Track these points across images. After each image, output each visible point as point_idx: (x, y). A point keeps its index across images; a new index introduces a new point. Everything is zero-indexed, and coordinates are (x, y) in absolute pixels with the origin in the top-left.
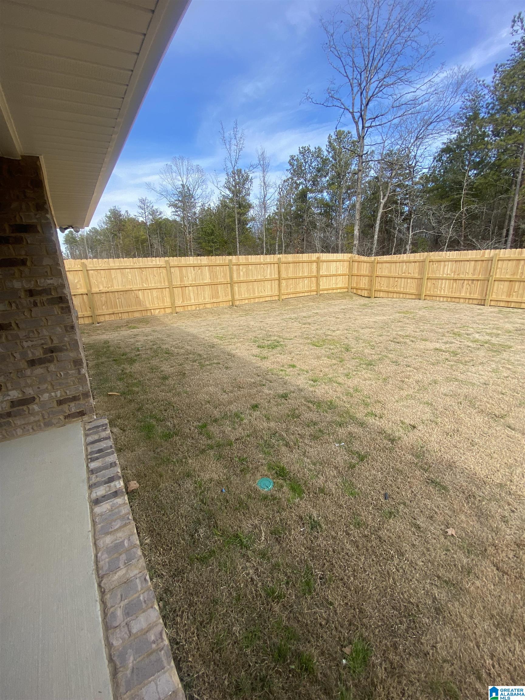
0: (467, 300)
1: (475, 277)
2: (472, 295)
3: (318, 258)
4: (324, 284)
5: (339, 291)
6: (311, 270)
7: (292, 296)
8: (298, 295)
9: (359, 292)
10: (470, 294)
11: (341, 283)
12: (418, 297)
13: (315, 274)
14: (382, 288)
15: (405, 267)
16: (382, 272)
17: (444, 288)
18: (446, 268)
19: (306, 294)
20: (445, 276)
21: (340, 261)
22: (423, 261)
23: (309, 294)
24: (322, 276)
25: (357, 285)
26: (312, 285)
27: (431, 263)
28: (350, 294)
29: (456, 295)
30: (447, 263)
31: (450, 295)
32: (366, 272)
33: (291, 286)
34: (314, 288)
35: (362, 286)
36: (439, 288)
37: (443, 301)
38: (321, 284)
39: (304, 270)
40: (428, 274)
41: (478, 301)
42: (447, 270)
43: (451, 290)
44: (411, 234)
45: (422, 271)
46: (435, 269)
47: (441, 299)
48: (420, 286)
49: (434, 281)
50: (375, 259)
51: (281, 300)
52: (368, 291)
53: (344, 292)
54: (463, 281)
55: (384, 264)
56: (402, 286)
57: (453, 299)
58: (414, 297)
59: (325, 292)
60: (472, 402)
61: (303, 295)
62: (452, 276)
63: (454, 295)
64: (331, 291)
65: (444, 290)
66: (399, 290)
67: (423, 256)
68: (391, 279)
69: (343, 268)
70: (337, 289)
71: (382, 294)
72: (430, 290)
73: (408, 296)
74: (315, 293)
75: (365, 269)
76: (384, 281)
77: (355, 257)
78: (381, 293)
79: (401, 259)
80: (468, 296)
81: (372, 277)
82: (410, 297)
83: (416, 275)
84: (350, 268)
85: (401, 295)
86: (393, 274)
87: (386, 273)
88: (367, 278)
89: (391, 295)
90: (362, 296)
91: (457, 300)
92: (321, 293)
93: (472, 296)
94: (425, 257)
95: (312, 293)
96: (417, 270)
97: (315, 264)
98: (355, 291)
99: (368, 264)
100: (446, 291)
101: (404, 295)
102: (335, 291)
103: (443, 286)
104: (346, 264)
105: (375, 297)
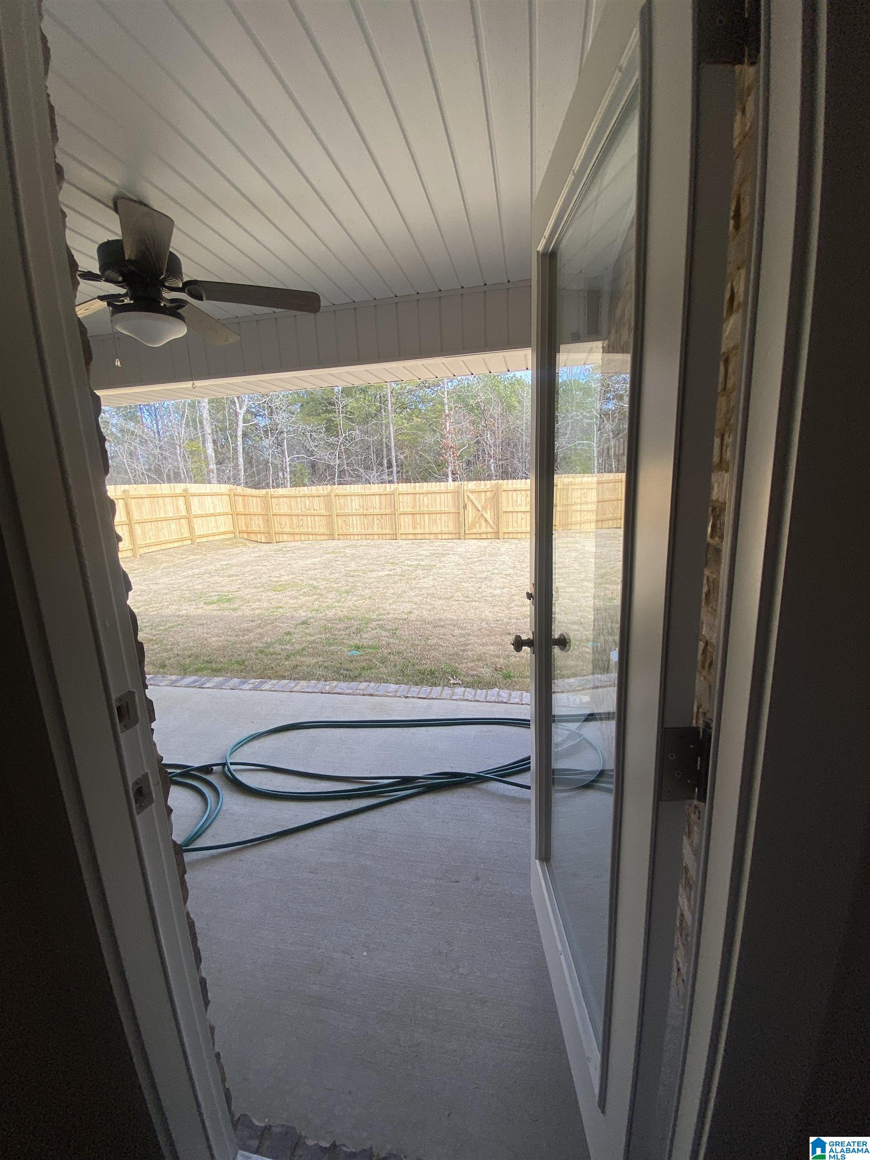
0: (381, 536)
1: (383, 511)
2: (384, 530)
3: (185, 490)
4: (200, 527)
5: (222, 537)
6: (177, 509)
7: (153, 549)
8: (163, 547)
9: (253, 537)
10: (382, 529)
11: (224, 524)
12: (331, 537)
13: (184, 513)
14: (284, 530)
15: (308, 503)
16: (280, 509)
17: (356, 525)
18: (354, 502)
19: (176, 544)
20: (354, 511)
21: (216, 494)
22: (329, 495)
23: (180, 544)
24: (196, 516)
25: (247, 527)
26: (183, 531)
27: (337, 498)
28: (241, 540)
29: (370, 532)
30: (353, 498)
31: (363, 532)
32: (257, 509)
33: (151, 534)
34: (186, 534)
35: (255, 528)
36: (351, 526)
37: (358, 540)
38: (196, 527)
39: (168, 509)
40: (336, 510)
41: (390, 536)
42: (355, 505)
43: (363, 527)
44: (288, 459)
45: (329, 507)
46: (342, 503)
47: (356, 537)
48: (330, 524)
49: (344, 518)
50: (267, 492)
51: (138, 556)
52: (266, 535)
53: (231, 539)
54: (372, 516)
55: (281, 499)
56: (310, 525)
57: (368, 536)
58: (326, 537)
59: (204, 540)
60: (433, 595)
61: (172, 545)
62: (362, 511)
63: (367, 532)
64: (211, 538)
65: (357, 527)
66: (306, 530)
67: (327, 489)
68: (293, 517)
69: (222, 505)
70: (219, 534)
71: (285, 537)
72: (342, 528)
73: (318, 537)
74: (189, 542)
75: (255, 506)
76: (285, 520)
77: (236, 489)
78: (285, 535)
79: (301, 493)
80: (380, 531)
81: (267, 516)
82: (322, 537)
83: (323, 512)
84: (232, 504)
85: (311, 537)
86: (295, 511)
87: (284, 510)
88: (260, 517)
89: (297, 537)
90: (257, 542)
91: (371, 537)
92: (198, 540)
93: (384, 532)
94: (329, 490)
95: (185, 543)
96: (323, 506)
97: (182, 499)
98: (245, 536)
99: (258, 499)
100: (359, 529)
101: (314, 536)
102: (217, 538)
103: (355, 522)
104: (226, 498)
105: (277, 542)
